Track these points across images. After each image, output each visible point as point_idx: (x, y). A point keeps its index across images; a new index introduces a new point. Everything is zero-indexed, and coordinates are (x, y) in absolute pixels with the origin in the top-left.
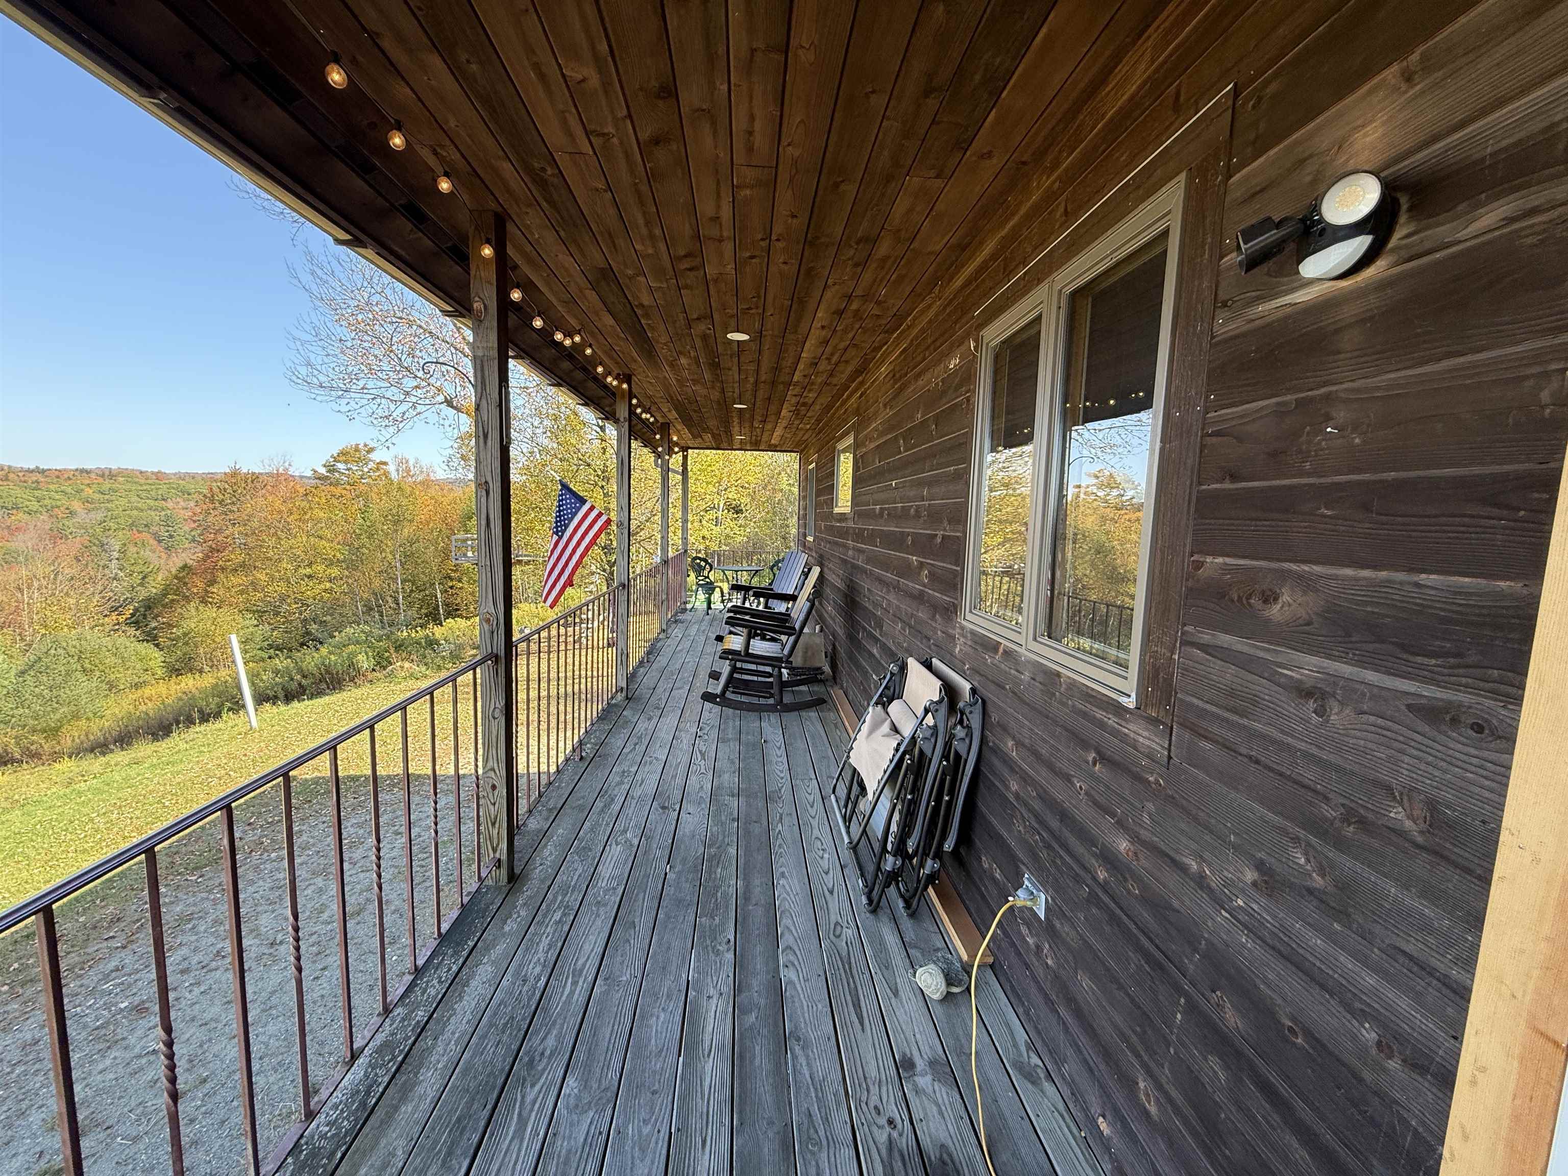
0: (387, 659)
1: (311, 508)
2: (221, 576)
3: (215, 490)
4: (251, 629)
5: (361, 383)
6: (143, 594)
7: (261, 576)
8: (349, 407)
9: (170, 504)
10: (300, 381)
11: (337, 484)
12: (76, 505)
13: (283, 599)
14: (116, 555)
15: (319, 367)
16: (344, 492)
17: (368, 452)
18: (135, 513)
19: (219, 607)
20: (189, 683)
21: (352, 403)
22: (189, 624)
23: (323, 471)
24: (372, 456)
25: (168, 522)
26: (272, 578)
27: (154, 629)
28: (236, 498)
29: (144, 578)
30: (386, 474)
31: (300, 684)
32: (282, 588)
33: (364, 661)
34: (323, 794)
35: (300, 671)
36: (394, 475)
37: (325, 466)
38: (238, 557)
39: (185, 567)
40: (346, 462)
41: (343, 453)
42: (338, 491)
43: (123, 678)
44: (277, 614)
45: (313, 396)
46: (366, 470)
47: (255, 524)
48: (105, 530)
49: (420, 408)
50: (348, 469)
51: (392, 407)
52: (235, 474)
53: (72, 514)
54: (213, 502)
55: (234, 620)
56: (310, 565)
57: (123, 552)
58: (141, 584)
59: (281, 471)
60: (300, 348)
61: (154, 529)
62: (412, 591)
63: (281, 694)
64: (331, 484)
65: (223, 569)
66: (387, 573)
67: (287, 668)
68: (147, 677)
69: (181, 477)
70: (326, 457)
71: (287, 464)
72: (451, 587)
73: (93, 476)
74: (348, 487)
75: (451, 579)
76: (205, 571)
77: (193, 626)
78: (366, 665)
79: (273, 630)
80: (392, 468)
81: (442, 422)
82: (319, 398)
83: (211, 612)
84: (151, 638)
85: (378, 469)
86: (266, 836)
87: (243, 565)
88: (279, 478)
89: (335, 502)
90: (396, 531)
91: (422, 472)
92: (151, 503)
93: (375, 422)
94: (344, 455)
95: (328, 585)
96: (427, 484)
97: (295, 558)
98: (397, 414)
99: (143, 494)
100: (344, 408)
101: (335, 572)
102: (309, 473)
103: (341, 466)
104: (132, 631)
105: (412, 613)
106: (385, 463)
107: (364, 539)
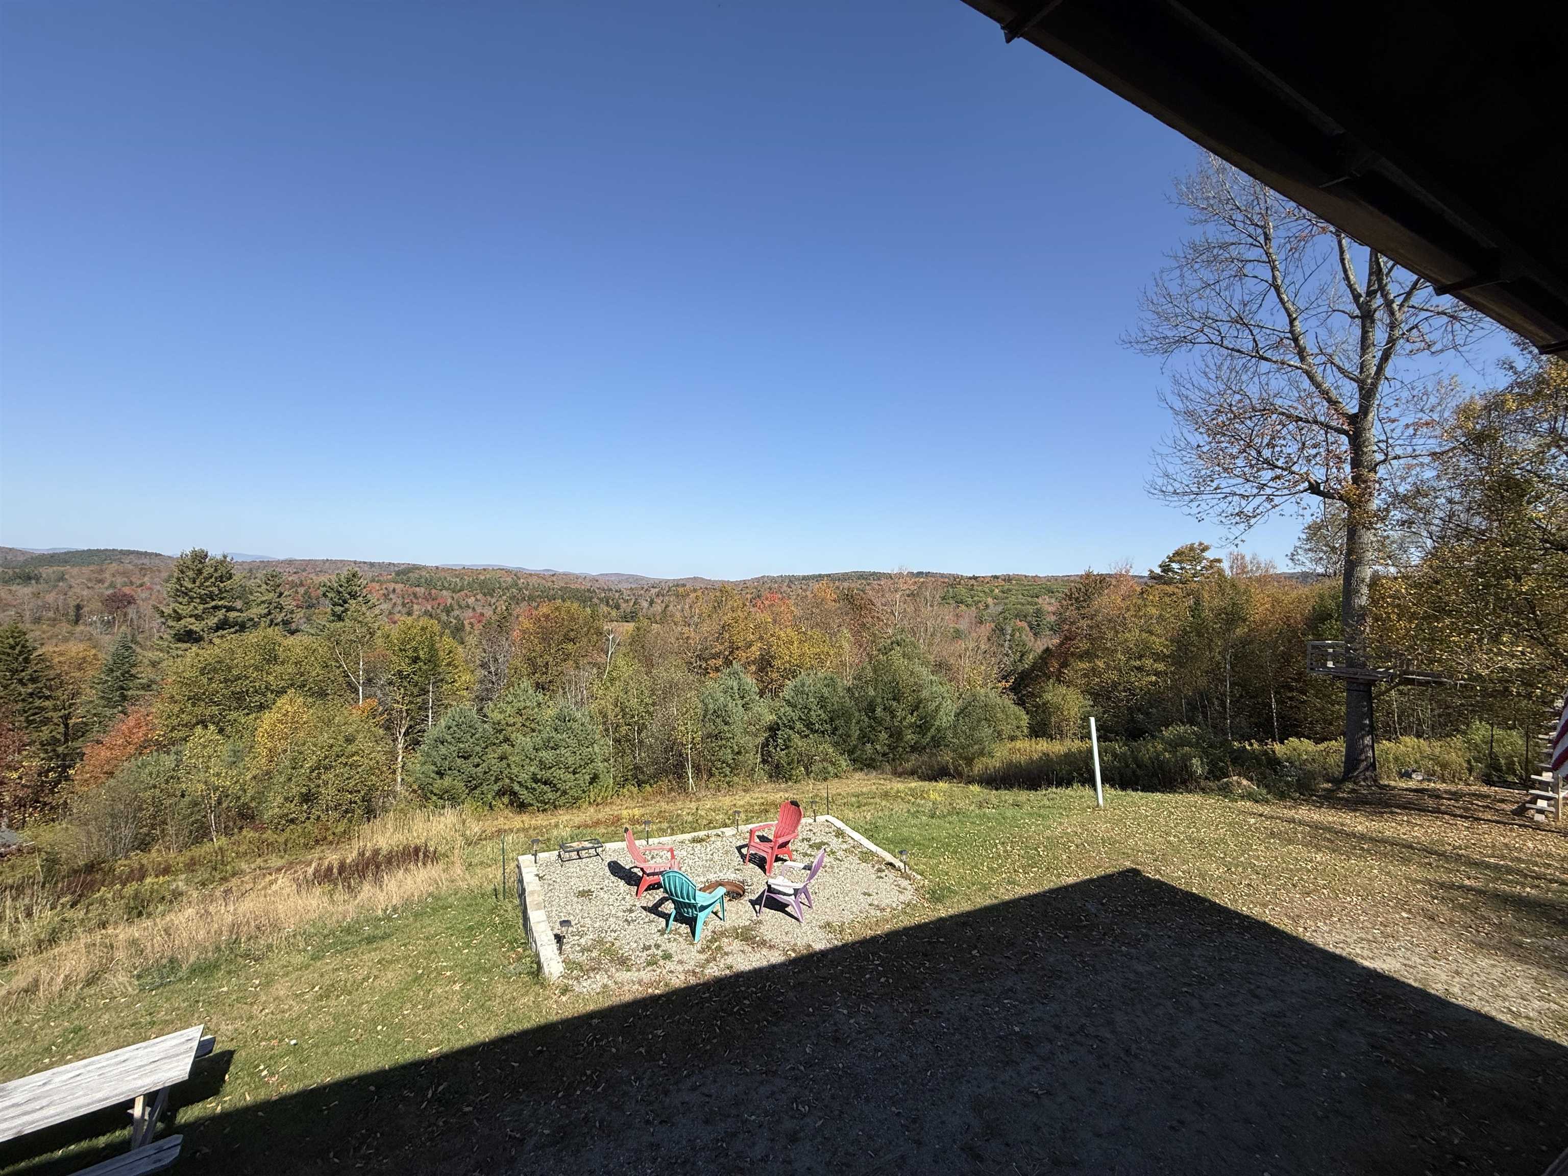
0: (1221, 769)
1: (1145, 605)
2: (1071, 660)
3: (1074, 590)
4: (1088, 709)
5: (1214, 485)
6: (1020, 669)
7: (1100, 664)
8: (1199, 509)
9: (1040, 601)
10: (1156, 492)
11: (1170, 582)
12: (990, 601)
13: (1115, 685)
14: (1008, 637)
15: (1174, 477)
16: (1176, 590)
17: (1203, 550)
18: (1019, 606)
19: (1068, 686)
20: (1043, 746)
21: (1203, 505)
22: (1048, 696)
23: (1158, 571)
24: (1206, 554)
25: (1038, 613)
26: (1108, 665)
27: (1024, 695)
28: (1088, 597)
29: (1022, 656)
30: (1220, 572)
31: (1134, 772)
32: (1114, 676)
33: (1197, 766)
34: (1166, 903)
35: (1135, 760)
36: (1228, 572)
37: (1160, 566)
38: (1084, 645)
39: (1047, 649)
40: (1180, 562)
41: (1177, 553)
42: (1170, 589)
43: (1007, 729)
44: (1109, 698)
45: (1167, 503)
46: (1199, 568)
47: (1099, 618)
48: (1005, 619)
49: (1277, 500)
50: (1182, 569)
51: (1244, 503)
52: (1088, 575)
53: (987, 606)
54: (1070, 599)
55: (1078, 698)
56: (1140, 658)
57: (1012, 635)
58: (1020, 661)
59: (1123, 572)
60: (1160, 462)
61: (1029, 618)
62: (1241, 696)
63: (1117, 777)
64: (1164, 584)
65: (1073, 654)
66: (1214, 673)
67: (1125, 754)
68: (1018, 733)
69: (1049, 579)
70: (1163, 558)
71: (1128, 567)
72: (1291, 699)
73: (1000, 580)
74: (1180, 586)
75: (1291, 689)
76: (1060, 655)
77: (1050, 698)
78: (1199, 772)
79: (1104, 713)
80: (1225, 565)
81: (1301, 512)
82: (1172, 504)
83: (1063, 689)
84: (1021, 703)
85: (1211, 567)
86: (1116, 924)
87: (1087, 653)
88: (1119, 578)
89: (1167, 600)
90: (1229, 630)
91: (1258, 568)
92: (1030, 599)
93: (1224, 520)
94: (1179, 555)
95: (1154, 678)
96: (1265, 580)
97: (1127, 651)
98: (1249, 509)
99: (1026, 592)
100: (1195, 511)
101: (1161, 667)
102: (1146, 574)
103: (1175, 566)
104: (1012, 696)
105: (1242, 721)
106: (1219, 561)
107: (1193, 637)
